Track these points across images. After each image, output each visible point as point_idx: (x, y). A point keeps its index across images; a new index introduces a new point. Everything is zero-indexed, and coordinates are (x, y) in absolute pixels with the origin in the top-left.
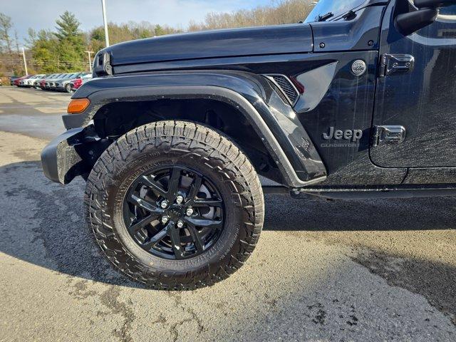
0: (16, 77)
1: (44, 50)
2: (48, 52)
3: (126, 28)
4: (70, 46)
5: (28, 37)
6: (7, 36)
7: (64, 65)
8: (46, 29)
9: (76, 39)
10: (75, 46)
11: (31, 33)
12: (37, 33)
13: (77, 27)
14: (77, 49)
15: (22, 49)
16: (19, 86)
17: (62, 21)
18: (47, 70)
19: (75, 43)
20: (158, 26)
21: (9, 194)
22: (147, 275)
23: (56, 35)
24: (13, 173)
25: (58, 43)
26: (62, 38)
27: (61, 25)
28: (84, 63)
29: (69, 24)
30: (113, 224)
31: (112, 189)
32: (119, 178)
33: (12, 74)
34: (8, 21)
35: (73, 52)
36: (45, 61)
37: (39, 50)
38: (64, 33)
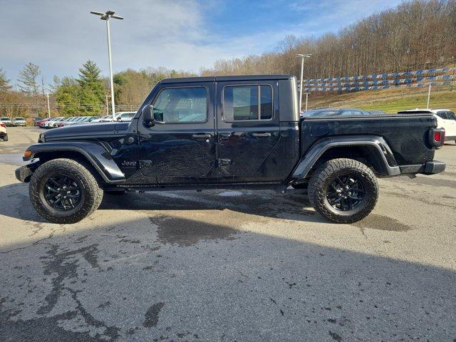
0: (39, 119)
1: (66, 94)
2: (70, 97)
3: (144, 74)
4: (91, 91)
5: (53, 84)
6: (34, 83)
7: (84, 107)
8: (70, 77)
9: (96, 84)
10: (95, 91)
11: (56, 80)
12: (61, 80)
13: (97, 74)
14: (97, 93)
15: (47, 93)
16: (41, 127)
17: (84, 69)
18: (69, 112)
19: (95, 88)
20: (173, 71)
21: (9, 196)
22: (51, 216)
23: (78, 81)
24: (14, 188)
25: (80, 88)
26: (84, 84)
27: (83, 72)
28: (102, 106)
29: (91, 71)
30: (39, 196)
31: (39, 183)
32: (41, 179)
33: (36, 115)
34: (36, 70)
35: (93, 96)
36: (67, 104)
37: (61, 94)
38: (85, 80)
